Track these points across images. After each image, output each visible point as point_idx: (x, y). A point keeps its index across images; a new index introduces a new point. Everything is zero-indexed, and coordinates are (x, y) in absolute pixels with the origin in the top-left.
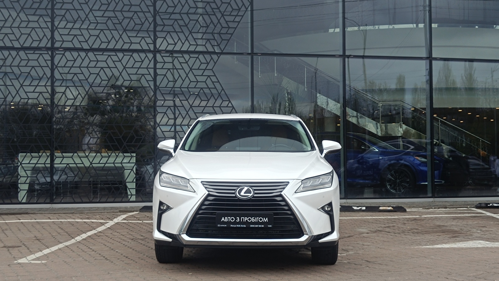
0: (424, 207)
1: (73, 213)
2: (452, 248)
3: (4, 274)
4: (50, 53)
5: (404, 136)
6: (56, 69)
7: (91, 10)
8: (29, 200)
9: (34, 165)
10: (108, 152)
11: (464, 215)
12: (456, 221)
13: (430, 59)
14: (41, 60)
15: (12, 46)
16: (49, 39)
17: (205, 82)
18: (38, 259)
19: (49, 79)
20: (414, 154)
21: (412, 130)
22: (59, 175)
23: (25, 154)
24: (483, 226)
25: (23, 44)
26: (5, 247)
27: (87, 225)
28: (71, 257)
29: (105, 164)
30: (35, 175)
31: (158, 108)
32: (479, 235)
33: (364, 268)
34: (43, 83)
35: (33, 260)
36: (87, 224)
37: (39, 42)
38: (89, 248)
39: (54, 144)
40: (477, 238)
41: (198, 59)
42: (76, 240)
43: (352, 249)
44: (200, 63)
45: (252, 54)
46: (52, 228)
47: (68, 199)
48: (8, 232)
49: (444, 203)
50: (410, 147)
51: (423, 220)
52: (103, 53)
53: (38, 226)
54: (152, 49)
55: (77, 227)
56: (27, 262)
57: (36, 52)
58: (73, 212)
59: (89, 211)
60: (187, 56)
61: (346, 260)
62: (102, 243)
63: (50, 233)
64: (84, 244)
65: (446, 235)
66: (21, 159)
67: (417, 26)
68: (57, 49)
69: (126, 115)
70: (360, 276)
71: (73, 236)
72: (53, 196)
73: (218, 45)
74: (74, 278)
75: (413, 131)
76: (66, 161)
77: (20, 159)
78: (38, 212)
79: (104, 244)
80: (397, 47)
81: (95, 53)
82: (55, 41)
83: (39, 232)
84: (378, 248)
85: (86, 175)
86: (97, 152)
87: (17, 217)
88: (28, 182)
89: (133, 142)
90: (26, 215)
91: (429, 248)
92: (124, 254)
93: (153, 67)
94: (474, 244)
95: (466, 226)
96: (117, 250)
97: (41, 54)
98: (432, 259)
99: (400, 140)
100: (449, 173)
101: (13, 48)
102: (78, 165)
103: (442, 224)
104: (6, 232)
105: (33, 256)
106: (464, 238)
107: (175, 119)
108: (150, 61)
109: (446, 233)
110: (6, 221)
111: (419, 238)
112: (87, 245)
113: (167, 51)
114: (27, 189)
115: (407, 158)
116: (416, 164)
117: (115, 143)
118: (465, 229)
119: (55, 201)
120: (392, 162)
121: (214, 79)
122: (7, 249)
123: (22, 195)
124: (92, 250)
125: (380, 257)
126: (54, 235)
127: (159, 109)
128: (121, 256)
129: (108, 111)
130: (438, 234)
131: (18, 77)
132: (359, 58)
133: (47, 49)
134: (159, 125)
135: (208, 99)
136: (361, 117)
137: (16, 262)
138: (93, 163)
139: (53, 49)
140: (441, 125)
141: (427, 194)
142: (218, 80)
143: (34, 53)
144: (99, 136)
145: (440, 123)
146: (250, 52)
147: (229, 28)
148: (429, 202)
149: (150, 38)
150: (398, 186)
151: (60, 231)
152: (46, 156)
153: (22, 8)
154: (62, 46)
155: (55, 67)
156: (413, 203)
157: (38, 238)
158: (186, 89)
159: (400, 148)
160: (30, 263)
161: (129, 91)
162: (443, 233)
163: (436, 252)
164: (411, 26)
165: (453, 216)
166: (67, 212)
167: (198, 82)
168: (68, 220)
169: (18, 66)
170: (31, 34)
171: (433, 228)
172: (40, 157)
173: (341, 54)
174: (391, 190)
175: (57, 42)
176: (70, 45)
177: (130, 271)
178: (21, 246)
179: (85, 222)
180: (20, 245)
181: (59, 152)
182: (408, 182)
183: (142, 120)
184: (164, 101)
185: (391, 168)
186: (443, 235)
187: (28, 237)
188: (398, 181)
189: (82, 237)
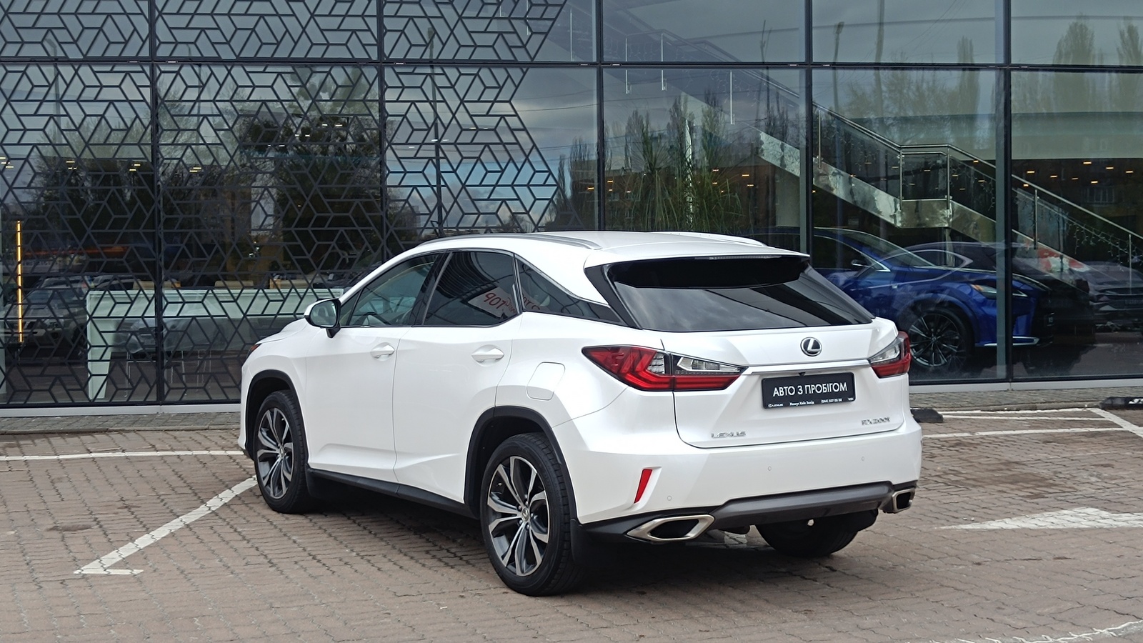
0: (985, 407)
2: (1023, 529)
3: (51, 608)
4: (147, 69)
5: (954, 228)
6: (163, 107)
8: (111, 396)
9: (121, 319)
11: (1071, 430)
12: (1050, 447)
13: (1006, 67)
14: (128, 86)
15: (63, 55)
16: (144, 38)
17: (494, 130)
18: (124, 563)
19: (146, 129)
20: (971, 278)
23: (102, 292)
24: (1107, 462)
25: (87, 52)
26: (55, 528)
27: (234, 466)
28: (194, 558)
29: (276, 314)
31: (389, 191)
32: (1091, 491)
34: (133, 138)
35: (115, 566)
36: (234, 461)
37: (123, 46)
38: (235, 531)
39: (163, 272)
40: (1083, 501)
41: (477, 79)
42: (210, 508)
44: (483, 88)
45: (600, 65)
46: (158, 475)
47: (197, 393)
48: (63, 487)
49: (1032, 396)
50: (961, 261)
51: (975, 445)
53: (129, 470)
54: (375, 57)
55: (214, 471)
56: (101, 572)
57: (116, 69)
58: (206, 427)
60: (452, 73)
63: (154, 489)
64: (225, 520)
65: (1019, 490)
66: (90, 307)
68: (164, 60)
71: (203, 497)
72: (163, 385)
73: (524, 46)
75: (975, 216)
76: (187, 311)
78: (130, 428)
79: (268, 520)
81: (248, 69)
82: (157, 43)
83: (131, 485)
85: (233, 340)
87: (83, 444)
88: (109, 358)
89: (336, 267)
90: (103, 436)
91: (972, 531)
92: (309, 549)
93: (377, 98)
94: (1073, 519)
95: (1067, 462)
96: (294, 538)
97: (128, 73)
100: (1051, 319)
101: (65, 61)
102: (217, 319)
103: (1015, 457)
104: (58, 485)
105: (114, 557)
106: (1055, 499)
108: (371, 85)
109: (1020, 485)
110: (61, 457)
111: (956, 499)
112: (232, 523)
113: (408, 62)
114: (106, 372)
115: (955, 286)
116: (976, 300)
117: (296, 269)
118: (1065, 473)
119: (168, 398)
120: (923, 294)
121: (514, 123)
122: (60, 536)
123: (96, 386)
124: (240, 538)
126: (162, 493)
127: (392, 193)
128: (303, 554)
130: (1000, 488)
131: (78, 125)
132: (842, 68)
133: (141, 61)
135: (500, 167)
137: (77, 572)
138: (248, 313)
139: (153, 62)
140: (1039, 200)
141: (994, 372)
142: (524, 126)
143: (111, 71)
145: (1037, 198)
146: (594, 60)
147: (547, 5)
148: (1000, 392)
149: (369, 33)
150: (934, 351)
151: (175, 481)
152: (146, 299)
154: (173, 55)
155: (159, 102)
156: (961, 396)
157: (127, 503)
158: (453, 147)
160: (108, 575)
162: (1012, 483)
163: (985, 541)
165: (1044, 434)
166: (193, 426)
167: (477, 130)
168: (195, 453)
169: (78, 101)
170: (105, 29)
171: (993, 471)
172: (132, 302)
173: (804, 60)
174: (918, 360)
175: (162, 46)
176: (191, 52)
178: (90, 527)
179: (230, 457)
180: (88, 523)
182: (955, 343)
184: (403, 174)
185: (919, 308)
186: (1012, 490)
187: (107, 499)
188: (934, 339)
189: (222, 500)
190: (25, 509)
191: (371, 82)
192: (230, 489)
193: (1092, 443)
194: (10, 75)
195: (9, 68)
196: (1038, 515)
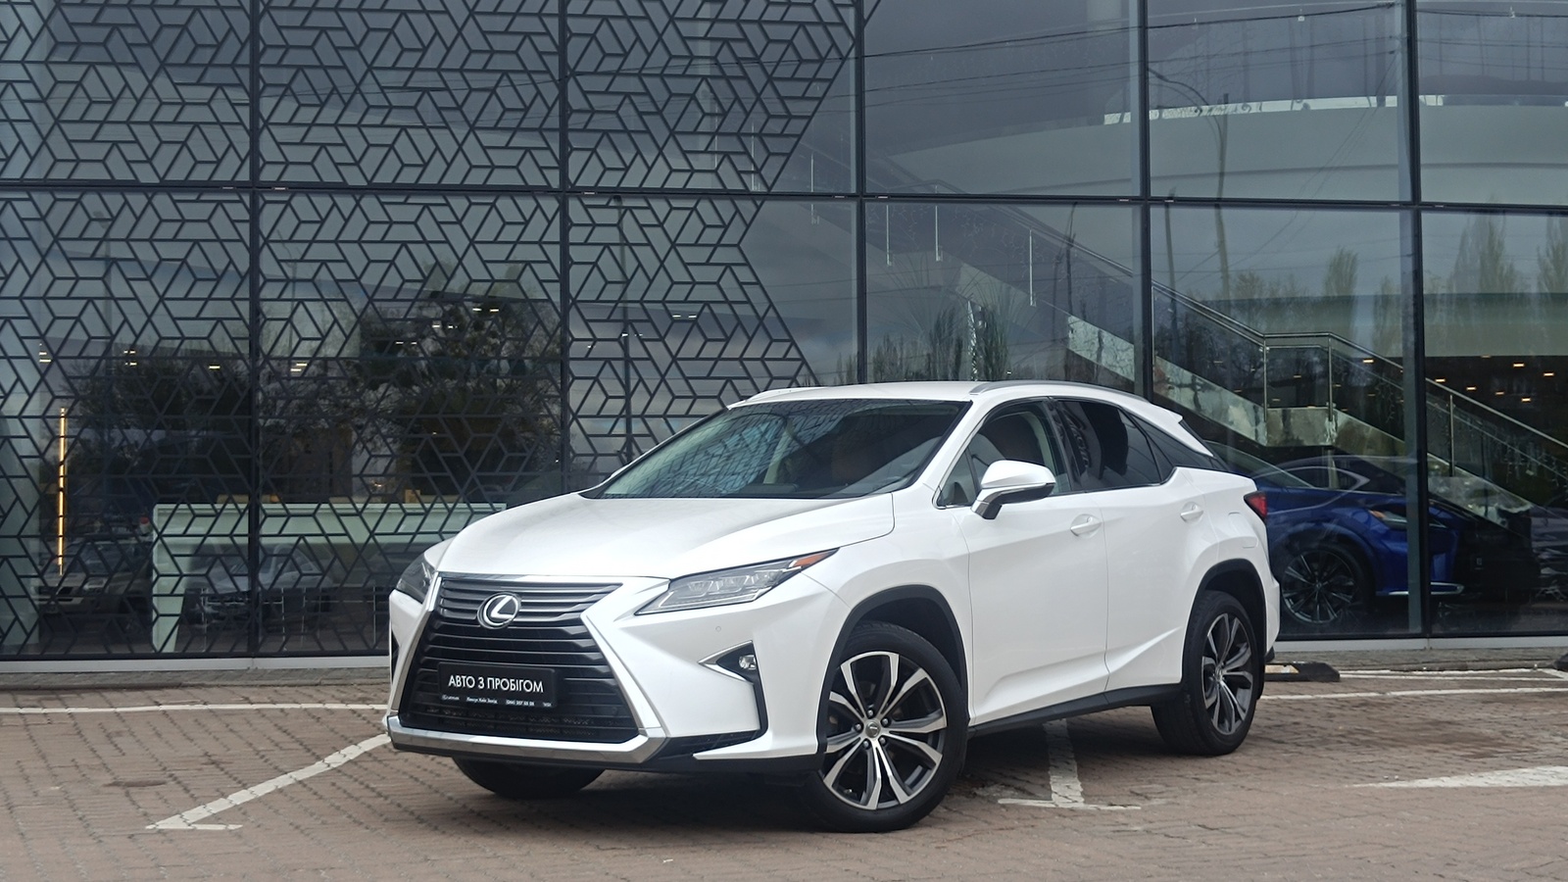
0: (1396, 667)
1: (316, 685)
2: (1469, 787)
3: (118, 861)
4: (246, 198)
5: (1339, 446)
6: (266, 249)
7: (370, 68)
8: (184, 645)
9: (200, 539)
10: (423, 498)
11: (1519, 690)
12: (1492, 707)
13: (1415, 206)
14: (220, 221)
15: (132, 178)
16: (243, 156)
17: (717, 283)
18: (216, 818)
19: (243, 278)
20: (1367, 502)
21: (1368, 429)
22: (272, 570)
23: (173, 506)
25: (166, 174)
26: (116, 784)
27: (359, 721)
28: (312, 814)
29: (414, 535)
30: (203, 571)
31: (573, 366)
32: (1556, 750)
33: (1192, 846)
34: (224, 291)
35: (202, 822)
36: (359, 716)
37: (214, 166)
38: (367, 787)
39: (261, 473)
40: (1550, 760)
41: (694, 214)
42: (329, 765)
43: (1162, 792)
44: (702, 227)
45: (862, 197)
46: (255, 730)
47: (302, 643)
48: (124, 742)
49: (1459, 655)
50: (1355, 481)
51: (1389, 705)
52: (407, 199)
53: (214, 725)
54: (555, 184)
55: (331, 726)
56: (185, 827)
57: (203, 198)
58: (318, 681)
59: (367, 677)
60: (660, 206)
61: (1138, 824)
62: (405, 773)
63: (251, 745)
64: (351, 777)
65: (1456, 749)
66: (159, 522)
67: (1381, 102)
68: (269, 187)
69: (478, 385)
70: (1178, 868)
71: (318, 753)
72: (257, 634)
73: (758, 171)
74: (323, 873)
75: (1370, 430)
76: (293, 527)
77: (158, 520)
78: (212, 683)
79: (412, 777)
80: (1321, 169)
81: (384, 199)
82: (261, 163)
83: (217, 739)
84: (1242, 787)
85: (355, 569)
86: (389, 499)
87: (149, 697)
88: (182, 592)
89: (499, 469)
90: (177, 691)
91: (1397, 789)
92: (471, 805)
93: (558, 240)
94: (1537, 777)
95: (1519, 723)
97: (220, 203)
98: (1403, 820)
99: (1329, 457)
100: (1479, 561)
101: (135, 186)
102: (333, 540)
103: (1445, 717)
104: (117, 740)
105: (200, 812)
106: (1508, 758)
107: (628, 396)
108: (550, 223)
109: (1456, 745)
110: (118, 710)
111: (1370, 758)
112: (361, 779)
113: (600, 192)
114: (179, 611)
115: (1347, 513)
116: (1375, 532)
117: (444, 471)
118: (1517, 732)
119: (262, 650)
120: (1301, 527)
121: (744, 274)
122: (123, 791)
123: (163, 631)
124: (374, 794)
125: (1244, 815)
126: (261, 748)
127: (575, 368)
128: (463, 810)
129: (423, 374)
130: (1430, 747)
131: (149, 273)
132: (1192, 205)
133: (239, 187)
134: (576, 417)
135: (725, 334)
136: (1205, 388)
137: (150, 827)
138: (377, 531)
139: (255, 189)
140: (1455, 410)
141: (1406, 625)
142: (757, 278)
143: (197, 201)
144: (395, 447)
145: (1453, 406)
146: (853, 190)
147: (789, 117)
148: (1415, 650)
149: (548, 153)
150: (1319, 602)
151: (278, 736)
152: (236, 511)
153: (163, 65)
154: (283, 180)
155: (261, 241)
156: (1363, 654)
157: (213, 758)
158: (660, 306)
159: (1327, 486)
160: (194, 830)
161: (485, 312)
162: (1445, 743)
163: (1418, 799)
164: (1362, 102)
165: (1482, 694)
166: (298, 681)
167: (694, 283)
168: (304, 706)
169: (151, 240)
170: (190, 143)
171: (1416, 730)
172: (217, 515)
173: (1137, 193)
174: (1297, 614)
175: (268, 167)
176: (306, 175)
177: (491, 854)
178: (164, 783)
179: (354, 711)
180: (161, 779)
181: (276, 499)
182: (1348, 591)
183: (527, 399)
184: (591, 343)
185: (1296, 545)
186: (1447, 749)
187: (185, 754)
188: (1319, 585)
189: (345, 756)
190: (73, 764)
191: (550, 218)
192: (356, 744)
193: (1550, 702)
194: (59, 205)
195: (58, 196)
196: (1487, 774)
